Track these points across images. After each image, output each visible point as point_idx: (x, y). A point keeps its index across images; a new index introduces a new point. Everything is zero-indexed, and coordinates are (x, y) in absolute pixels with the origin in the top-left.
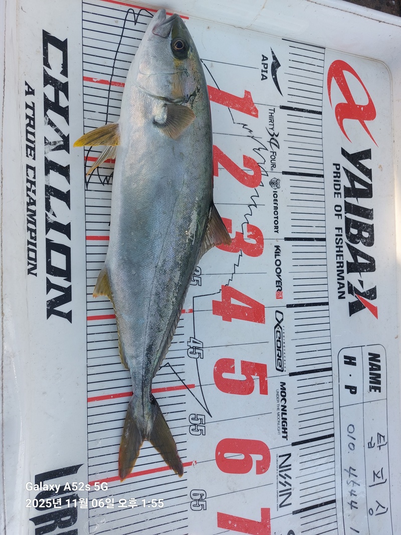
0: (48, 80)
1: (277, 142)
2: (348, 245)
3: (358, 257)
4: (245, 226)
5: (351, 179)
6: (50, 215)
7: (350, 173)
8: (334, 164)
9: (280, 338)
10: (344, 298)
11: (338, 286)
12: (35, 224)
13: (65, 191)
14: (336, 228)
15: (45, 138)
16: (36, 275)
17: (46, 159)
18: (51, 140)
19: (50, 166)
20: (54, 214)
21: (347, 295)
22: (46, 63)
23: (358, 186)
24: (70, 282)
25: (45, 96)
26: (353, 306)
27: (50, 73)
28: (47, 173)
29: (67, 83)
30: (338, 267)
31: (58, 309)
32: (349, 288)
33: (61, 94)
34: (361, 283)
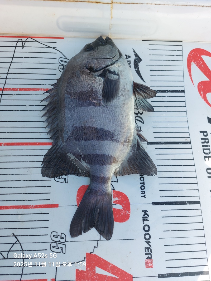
1: (142, 119)
8: (201, 132)
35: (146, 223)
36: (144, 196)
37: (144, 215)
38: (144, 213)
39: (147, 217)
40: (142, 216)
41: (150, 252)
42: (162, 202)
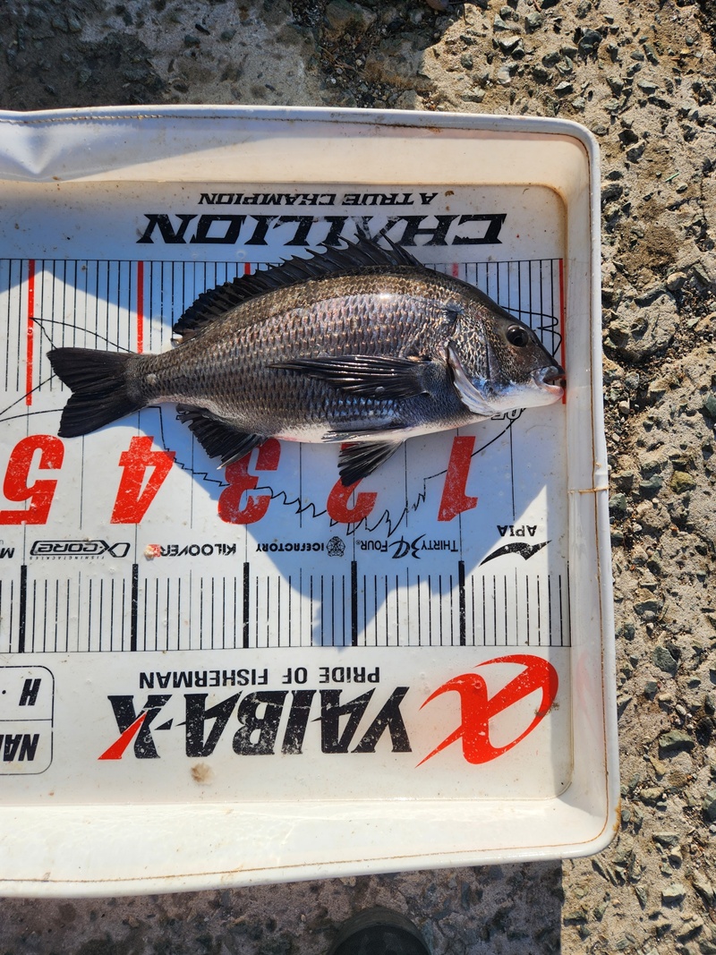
0: (445, 221)
1: (403, 555)
2: (236, 698)
3: (213, 720)
4: (267, 492)
5: (354, 706)
6: (276, 221)
7: (365, 705)
8: (377, 669)
9: (85, 550)
10: (142, 687)
11: (164, 674)
12: (264, 203)
13: (308, 239)
14: (266, 671)
15: (371, 217)
16: (201, 203)
17: (346, 218)
18: (370, 224)
19: (338, 223)
20: (277, 226)
21: (147, 692)
22: (465, 218)
23: (344, 720)
24: (191, 242)
25: (425, 217)
26: (125, 705)
27: (455, 223)
28: (328, 219)
29: (446, 244)
30: (197, 673)
31: (157, 228)
32: (159, 697)
33: (430, 237)
34: (167, 726)
35: (216, 549)
36: (259, 549)
37: (228, 547)
38: (231, 546)
39: (224, 551)
40: (227, 544)
41: (172, 553)
42: (248, 579)
